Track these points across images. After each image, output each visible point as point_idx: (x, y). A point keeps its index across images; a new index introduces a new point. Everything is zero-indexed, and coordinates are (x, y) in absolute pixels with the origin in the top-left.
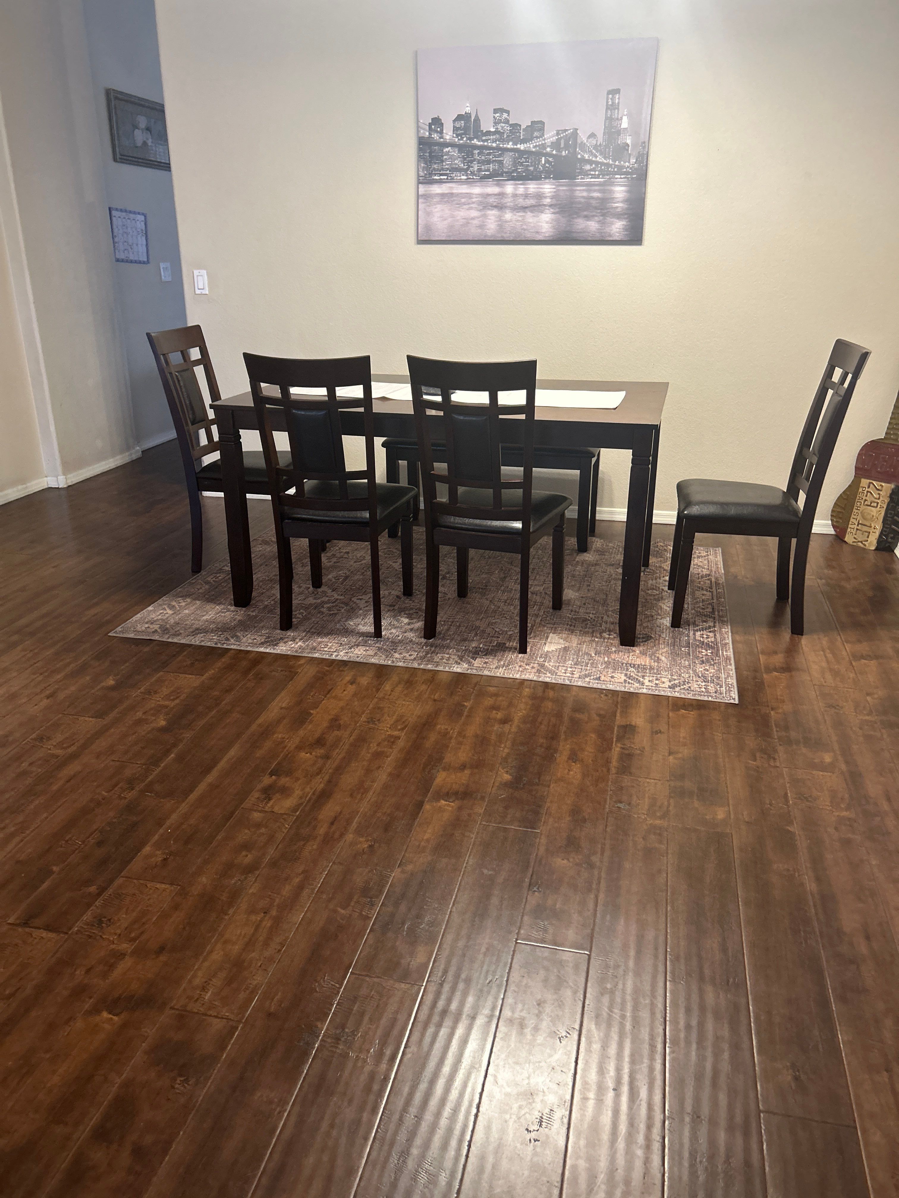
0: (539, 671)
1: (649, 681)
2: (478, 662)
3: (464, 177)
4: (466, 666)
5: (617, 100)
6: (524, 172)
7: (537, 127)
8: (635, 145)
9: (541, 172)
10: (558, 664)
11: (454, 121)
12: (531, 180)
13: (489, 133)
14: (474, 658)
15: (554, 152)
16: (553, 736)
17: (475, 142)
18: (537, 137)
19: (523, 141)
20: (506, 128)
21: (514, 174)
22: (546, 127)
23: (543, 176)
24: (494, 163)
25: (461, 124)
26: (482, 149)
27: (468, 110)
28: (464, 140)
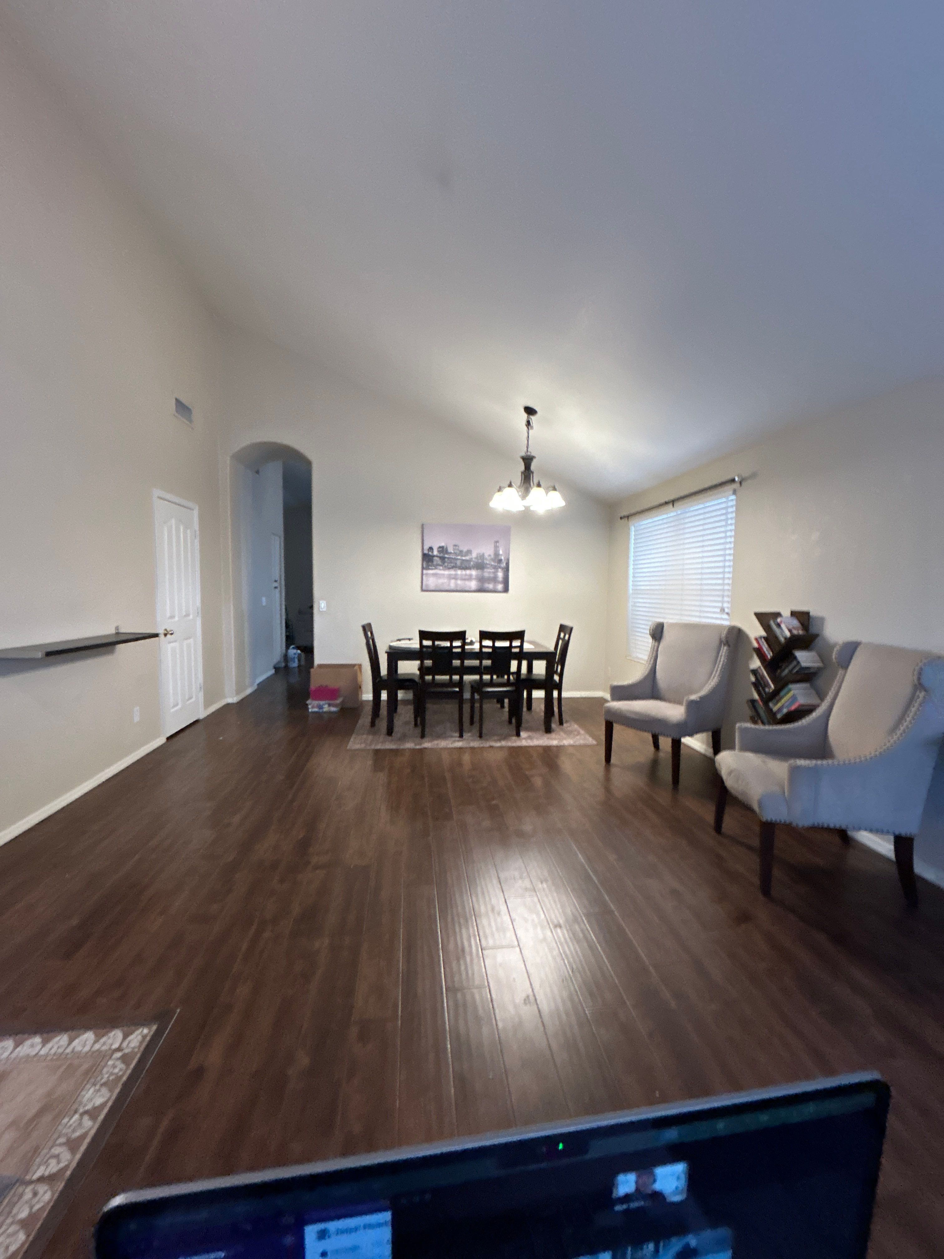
0: (528, 743)
1: (565, 742)
3: (441, 568)
5: (499, 546)
6: (465, 567)
7: (469, 552)
8: (505, 559)
10: (531, 740)
11: (438, 548)
12: (468, 569)
13: (451, 553)
14: (506, 741)
15: (476, 561)
17: (446, 556)
18: (469, 555)
19: (465, 556)
20: (458, 552)
21: (461, 568)
22: (473, 552)
23: (472, 568)
24: (453, 563)
25: (441, 549)
26: (448, 558)
27: (443, 544)
28: (442, 555)
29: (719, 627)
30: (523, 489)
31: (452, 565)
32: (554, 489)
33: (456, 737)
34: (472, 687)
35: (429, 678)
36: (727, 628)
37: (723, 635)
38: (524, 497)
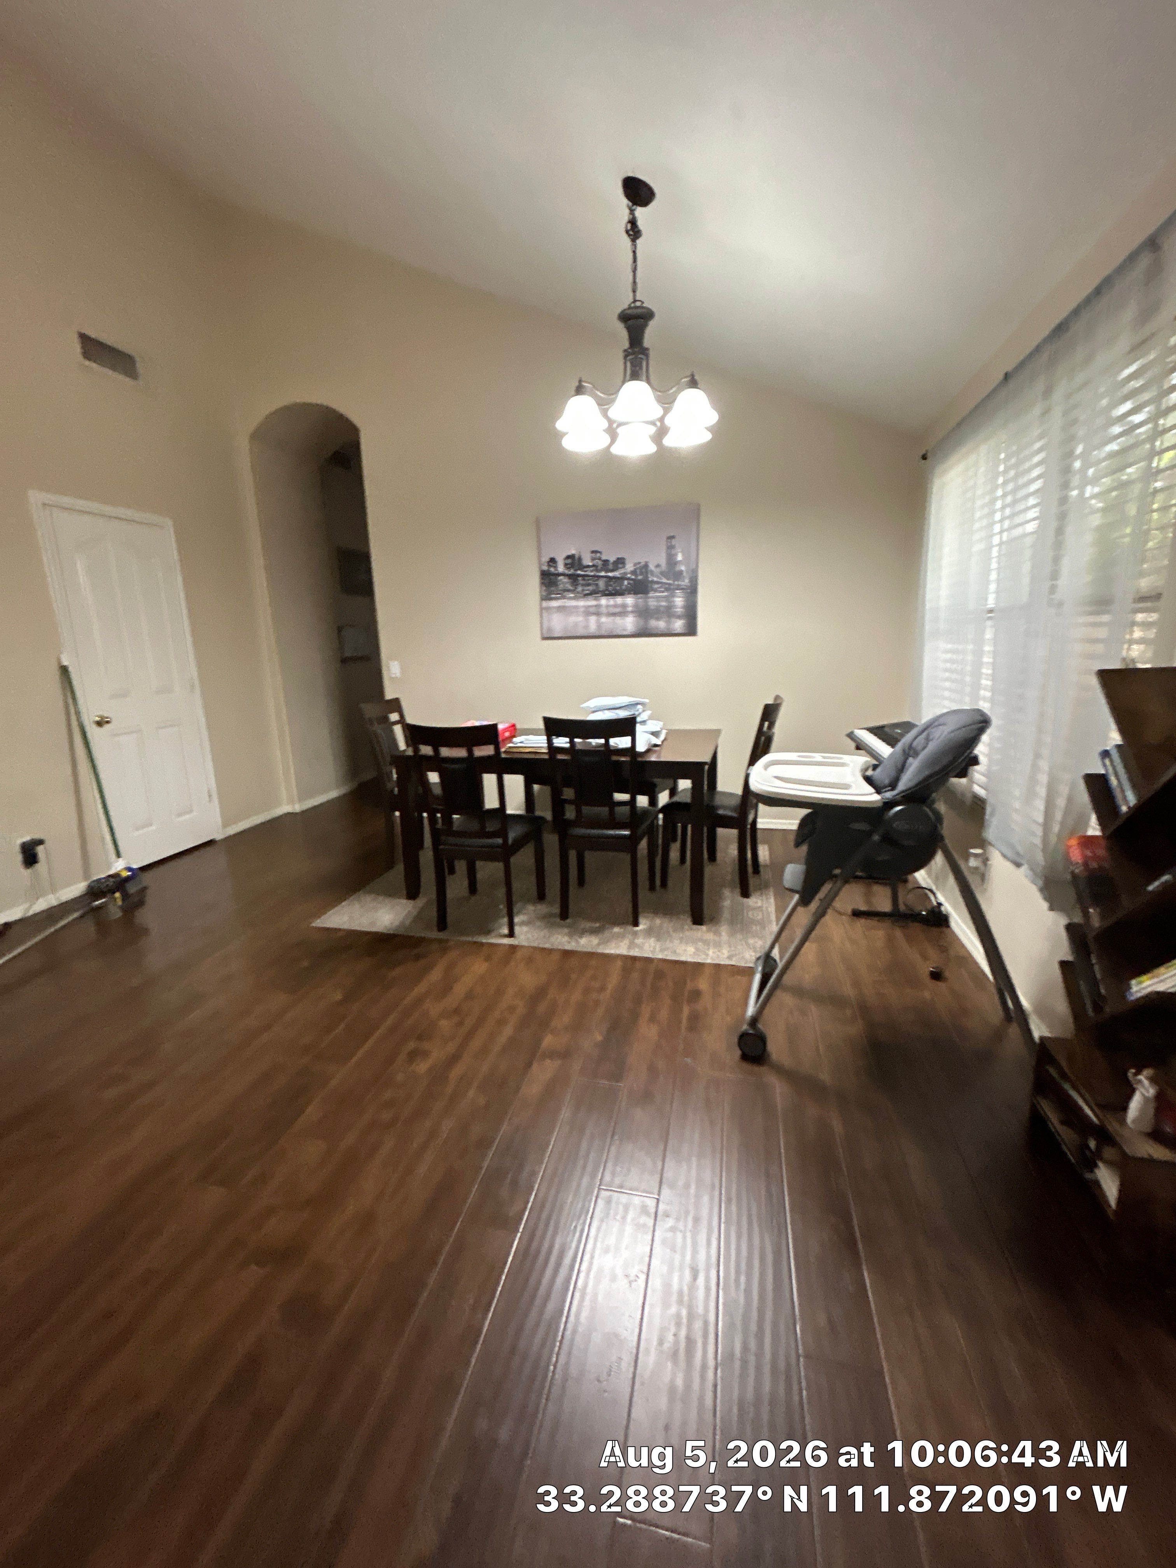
0: (629, 948)
1: (713, 953)
2: (584, 941)
3: (572, 595)
4: (573, 944)
5: (673, 544)
6: (613, 590)
7: (620, 562)
8: (687, 572)
9: (625, 590)
10: (645, 941)
11: (564, 560)
12: (619, 595)
13: (588, 566)
14: (581, 937)
15: (633, 577)
16: (638, 1000)
17: (579, 572)
18: (621, 568)
19: (612, 571)
20: (600, 563)
21: (606, 592)
22: (627, 562)
23: (626, 593)
24: (593, 585)
25: (569, 561)
26: (584, 576)
27: (573, 552)
28: (572, 571)
31: (591, 588)
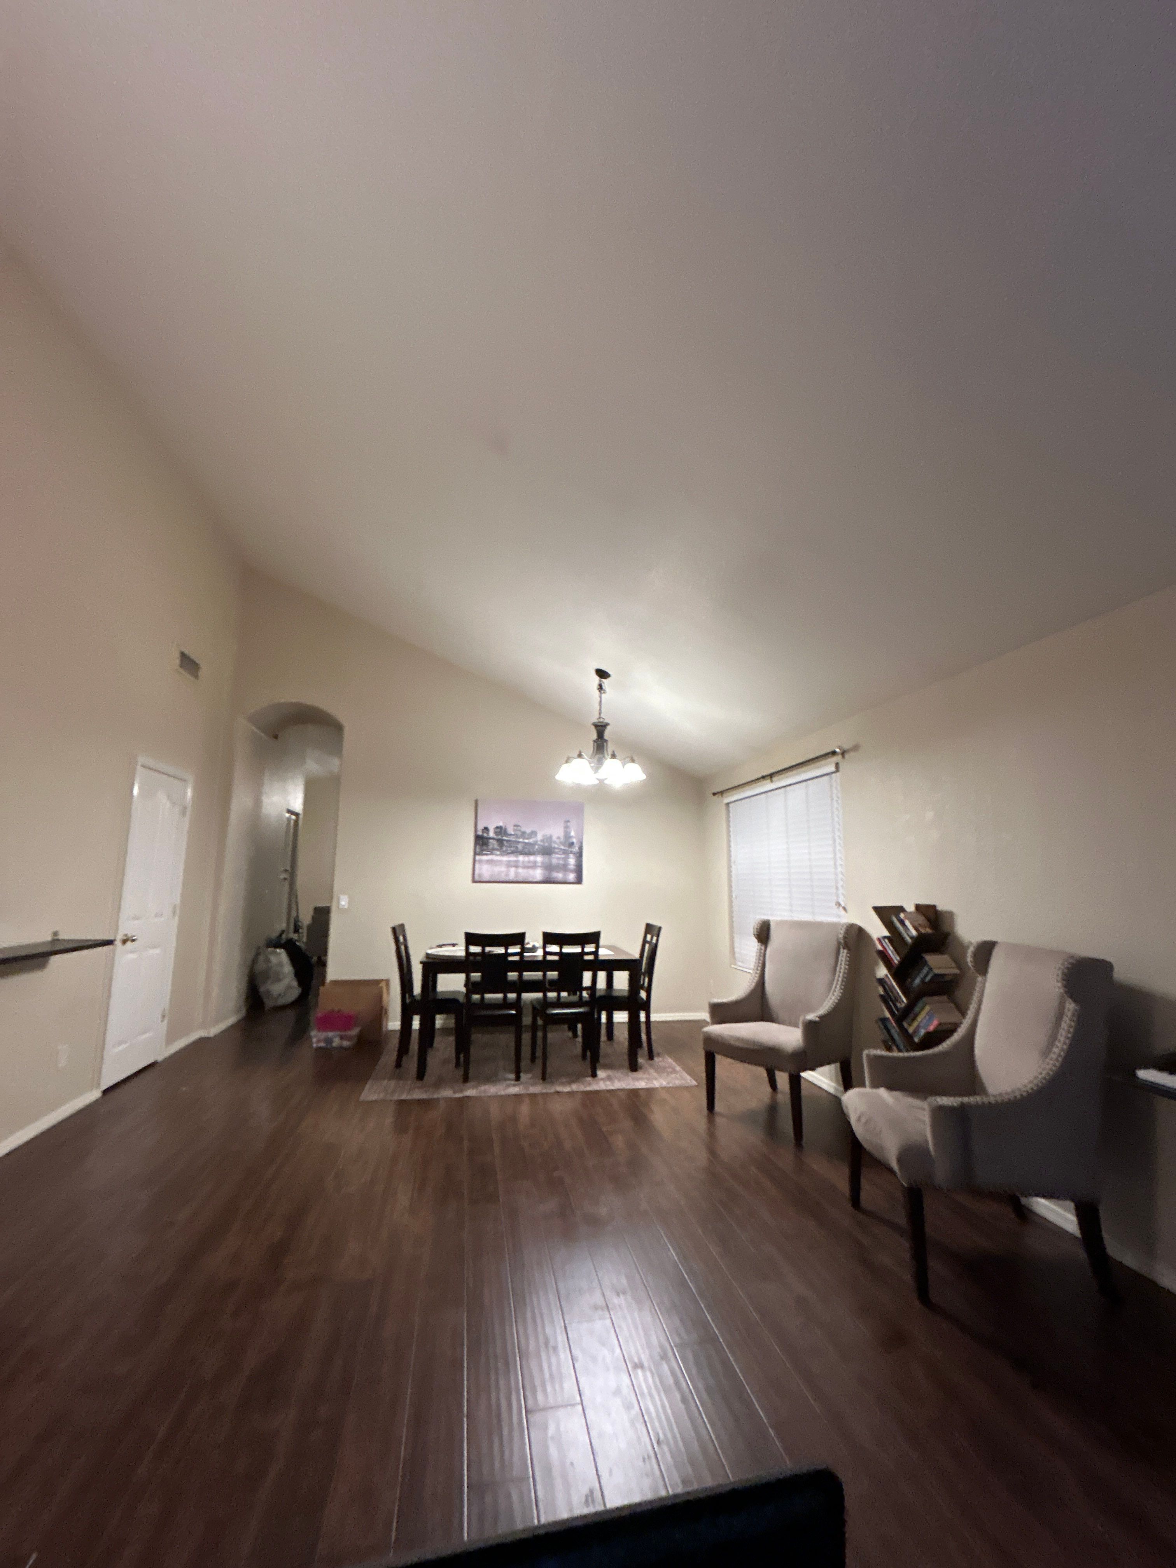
0: (607, 1086)
1: (656, 1083)
3: (498, 853)
5: (570, 826)
6: (528, 852)
7: (534, 833)
8: (577, 843)
10: (611, 1082)
11: (494, 829)
12: (531, 855)
13: (511, 835)
15: (542, 844)
18: (534, 837)
20: (519, 833)
21: (523, 853)
22: (538, 834)
23: (536, 853)
24: (514, 847)
25: (498, 830)
26: (508, 841)
27: (501, 824)
28: (499, 837)
29: (834, 925)
30: (595, 760)
31: (512, 849)
32: (633, 761)
33: (510, 1080)
34: (534, 1008)
35: (476, 997)
36: (845, 926)
37: (841, 936)
38: (596, 769)
